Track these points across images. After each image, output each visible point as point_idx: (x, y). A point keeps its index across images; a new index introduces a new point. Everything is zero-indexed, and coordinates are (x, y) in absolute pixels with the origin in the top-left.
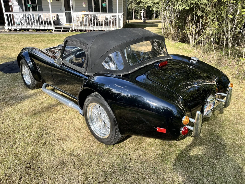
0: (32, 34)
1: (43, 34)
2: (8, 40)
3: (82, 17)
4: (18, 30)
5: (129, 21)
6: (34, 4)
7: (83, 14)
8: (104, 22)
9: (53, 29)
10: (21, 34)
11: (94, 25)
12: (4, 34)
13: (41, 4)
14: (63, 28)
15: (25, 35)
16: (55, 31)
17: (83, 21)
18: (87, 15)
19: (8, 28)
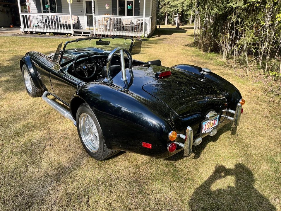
0: (49, 38)
1: (60, 38)
2: (22, 44)
3: (105, 21)
4: (35, 34)
5: (160, 27)
6: (53, 5)
7: (106, 18)
8: (129, 26)
9: (72, 33)
10: (37, 37)
11: (118, 30)
12: (19, 36)
13: (61, 5)
14: (82, 32)
15: (41, 39)
16: (74, 35)
17: (105, 25)
18: (110, 18)
19: (24, 31)
